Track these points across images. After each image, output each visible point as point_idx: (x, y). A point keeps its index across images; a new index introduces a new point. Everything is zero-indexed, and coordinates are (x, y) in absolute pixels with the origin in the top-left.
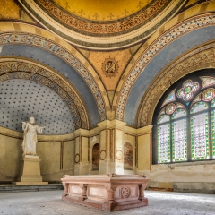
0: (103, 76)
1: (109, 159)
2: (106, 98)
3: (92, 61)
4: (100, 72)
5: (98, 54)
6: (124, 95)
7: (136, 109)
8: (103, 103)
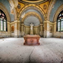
0: (44, 10)
1: (45, 30)
2: (45, 15)
3: (40, 7)
4: (43, 9)
5: (42, 4)
6: (49, 14)
7: (53, 18)
8: (44, 17)
